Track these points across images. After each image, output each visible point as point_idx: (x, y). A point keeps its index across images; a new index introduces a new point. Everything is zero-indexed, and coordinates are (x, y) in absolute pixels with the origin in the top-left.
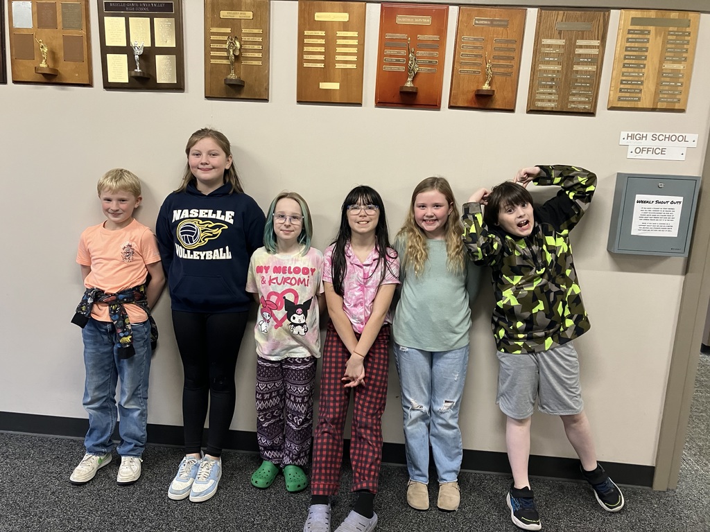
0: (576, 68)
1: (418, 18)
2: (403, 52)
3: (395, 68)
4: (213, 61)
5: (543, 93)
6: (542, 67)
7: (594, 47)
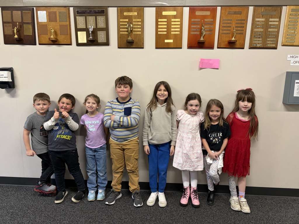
0: (269, 30)
1: (205, 12)
2: (199, 26)
3: (195, 33)
4: (121, 33)
5: (256, 41)
6: (256, 30)
7: (276, 21)
